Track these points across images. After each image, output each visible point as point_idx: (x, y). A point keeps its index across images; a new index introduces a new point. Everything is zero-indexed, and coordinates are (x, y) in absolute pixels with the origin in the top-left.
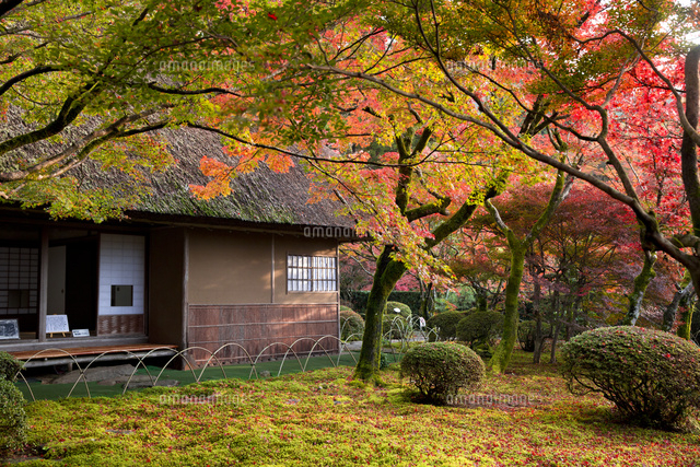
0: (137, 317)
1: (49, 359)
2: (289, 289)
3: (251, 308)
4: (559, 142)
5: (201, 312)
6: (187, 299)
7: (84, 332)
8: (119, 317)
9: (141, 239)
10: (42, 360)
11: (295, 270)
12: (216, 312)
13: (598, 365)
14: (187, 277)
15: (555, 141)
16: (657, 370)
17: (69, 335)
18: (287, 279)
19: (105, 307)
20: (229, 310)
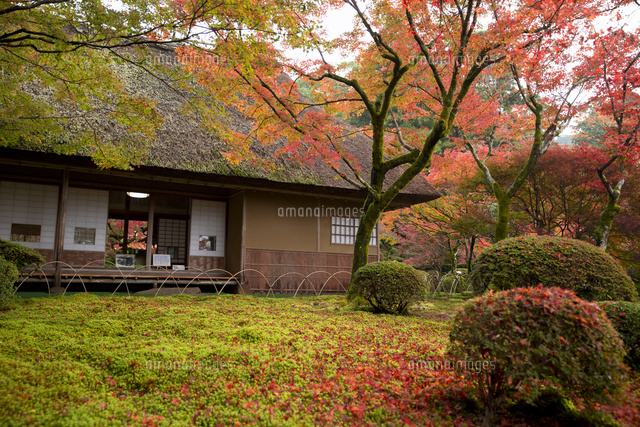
0: (219, 259)
1: (139, 278)
2: (333, 241)
3: (299, 253)
4: (535, 104)
5: (256, 254)
6: (244, 243)
7: (181, 268)
8: (206, 257)
9: (224, 204)
10: (134, 278)
11: (338, 228)
12: (268, 254)
13: (491, 266)
14: (244, 228)
15: (532, 104)
16: (544, 268)
17: (170, 268)
18: (331, 234)
19: (194, 250)
20: (280, 254)
